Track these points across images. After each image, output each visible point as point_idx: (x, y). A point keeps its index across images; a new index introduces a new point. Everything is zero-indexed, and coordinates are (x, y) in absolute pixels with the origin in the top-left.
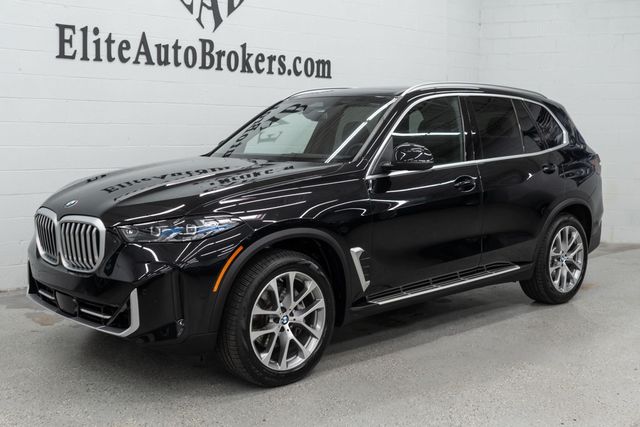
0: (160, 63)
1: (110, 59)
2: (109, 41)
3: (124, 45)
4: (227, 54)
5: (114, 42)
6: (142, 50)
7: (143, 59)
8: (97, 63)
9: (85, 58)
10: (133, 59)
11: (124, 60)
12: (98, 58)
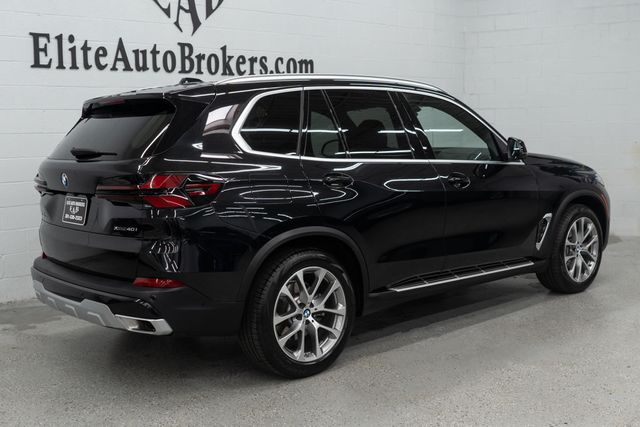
0: (139, 69)
1: (87, 67)
2: (86, 49)
3: (101, 52)
4: (206, 58)
5: (90, 49)
6: (120, 56)
7: (120, 65)
8: (74, 71)
9: (61, 66)
10: (110, 66)
11: (101, 67)
12: (74, 66)
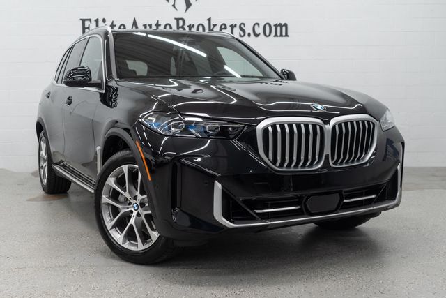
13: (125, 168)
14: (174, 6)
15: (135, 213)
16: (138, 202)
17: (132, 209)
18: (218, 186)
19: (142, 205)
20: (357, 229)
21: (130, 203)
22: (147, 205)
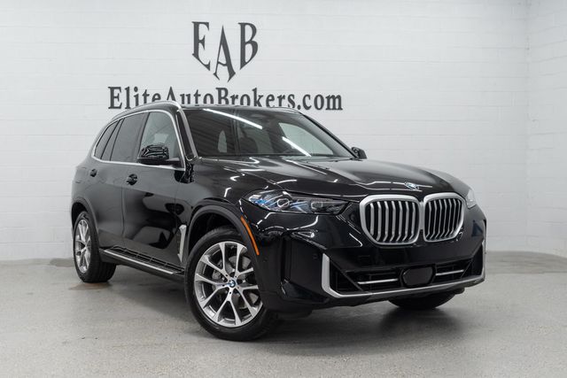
3: (156, 97)
5: (148, 95)
6: (170, 99)
9: (128, 107)
13: (222, 245)
14: (215, 74)
15: (231, 290)
16: (235, 279)
17: (228, 286)
18: (326, 259)
19: (239, 281)
20: (438, 310)
21: (226, 280)
22: (244, 281)
